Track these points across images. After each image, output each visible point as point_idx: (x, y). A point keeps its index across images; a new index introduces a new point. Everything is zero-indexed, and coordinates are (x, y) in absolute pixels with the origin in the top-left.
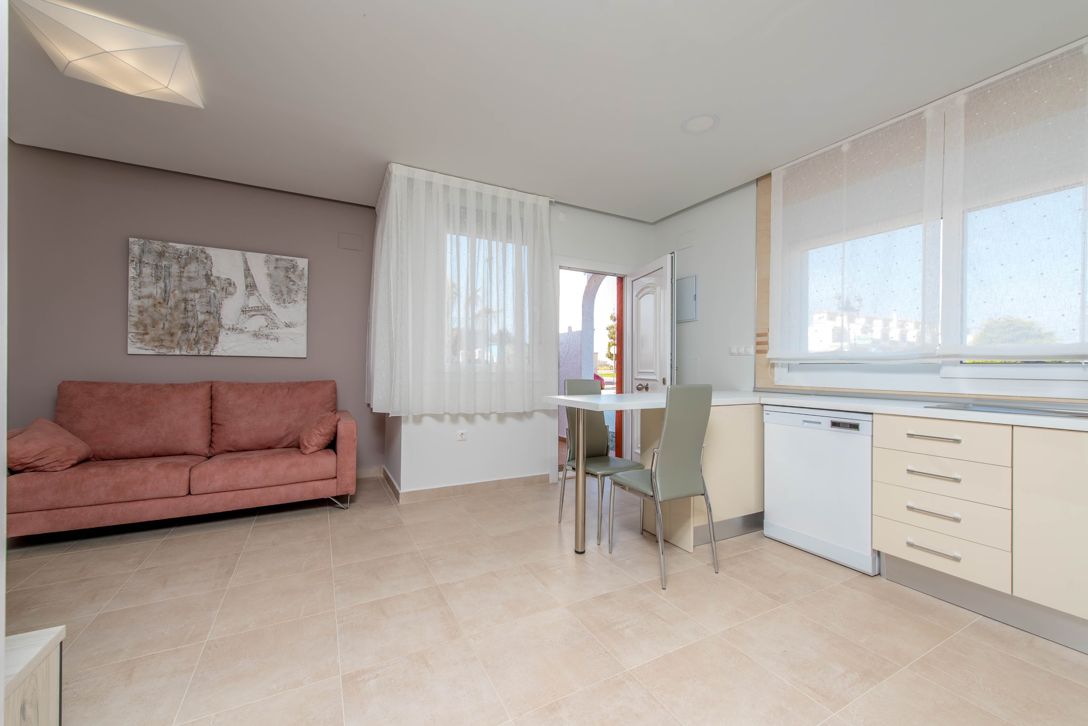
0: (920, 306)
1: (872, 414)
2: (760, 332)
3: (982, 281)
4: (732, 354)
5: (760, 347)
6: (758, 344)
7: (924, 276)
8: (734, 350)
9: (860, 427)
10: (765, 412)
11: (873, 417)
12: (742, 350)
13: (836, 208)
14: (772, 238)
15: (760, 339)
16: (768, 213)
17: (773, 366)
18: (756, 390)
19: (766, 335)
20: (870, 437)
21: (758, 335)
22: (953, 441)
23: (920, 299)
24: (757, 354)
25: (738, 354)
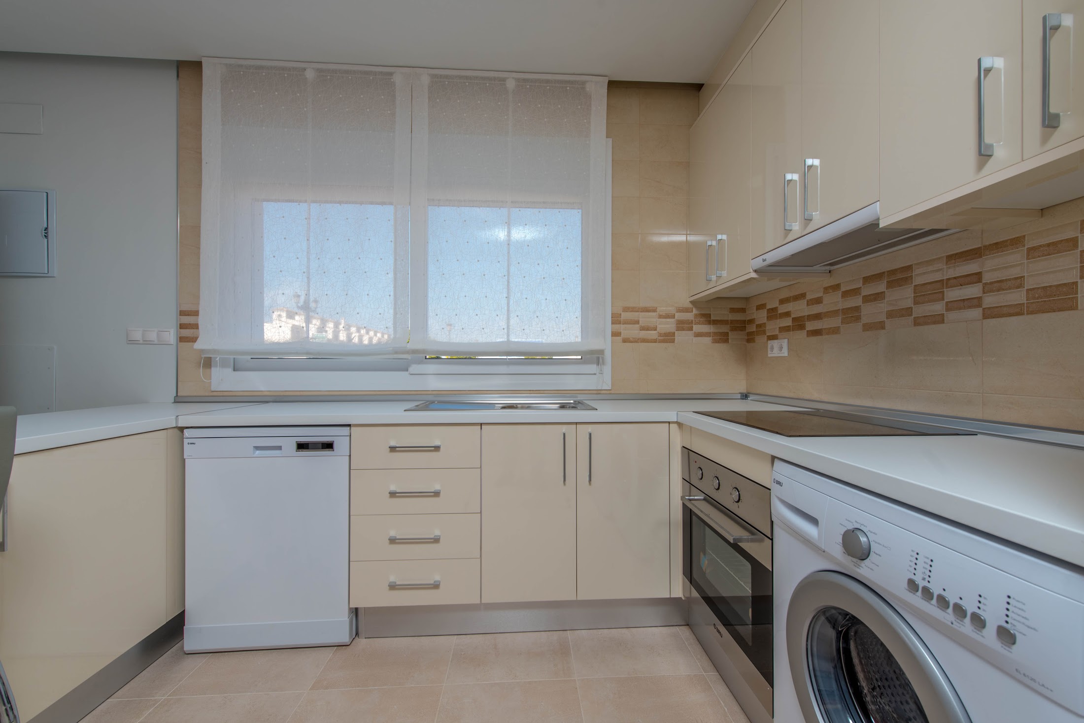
0: (392, 294)
1: (349, 425)
2: (185, 308)
3: (443, 274)
4: (132, 342)
5: (187, 333)
6: (182, 326)
7: (396, 260)
8: (137, 335)
9: (335, 446)
10: (186, 441)
11: (350, 429)
12: (153, 336)
13: (299, 150)
14: (204, 162)
15: (186, 320)
16: (197, 125)
17: (208, 363)
18: (178, 400)
19: (196, 313)
20: (348, 457)
21: (183, 313)
22: (433, 448)
23: (392, 286)
24: (181, 343)
25: (145, 342)
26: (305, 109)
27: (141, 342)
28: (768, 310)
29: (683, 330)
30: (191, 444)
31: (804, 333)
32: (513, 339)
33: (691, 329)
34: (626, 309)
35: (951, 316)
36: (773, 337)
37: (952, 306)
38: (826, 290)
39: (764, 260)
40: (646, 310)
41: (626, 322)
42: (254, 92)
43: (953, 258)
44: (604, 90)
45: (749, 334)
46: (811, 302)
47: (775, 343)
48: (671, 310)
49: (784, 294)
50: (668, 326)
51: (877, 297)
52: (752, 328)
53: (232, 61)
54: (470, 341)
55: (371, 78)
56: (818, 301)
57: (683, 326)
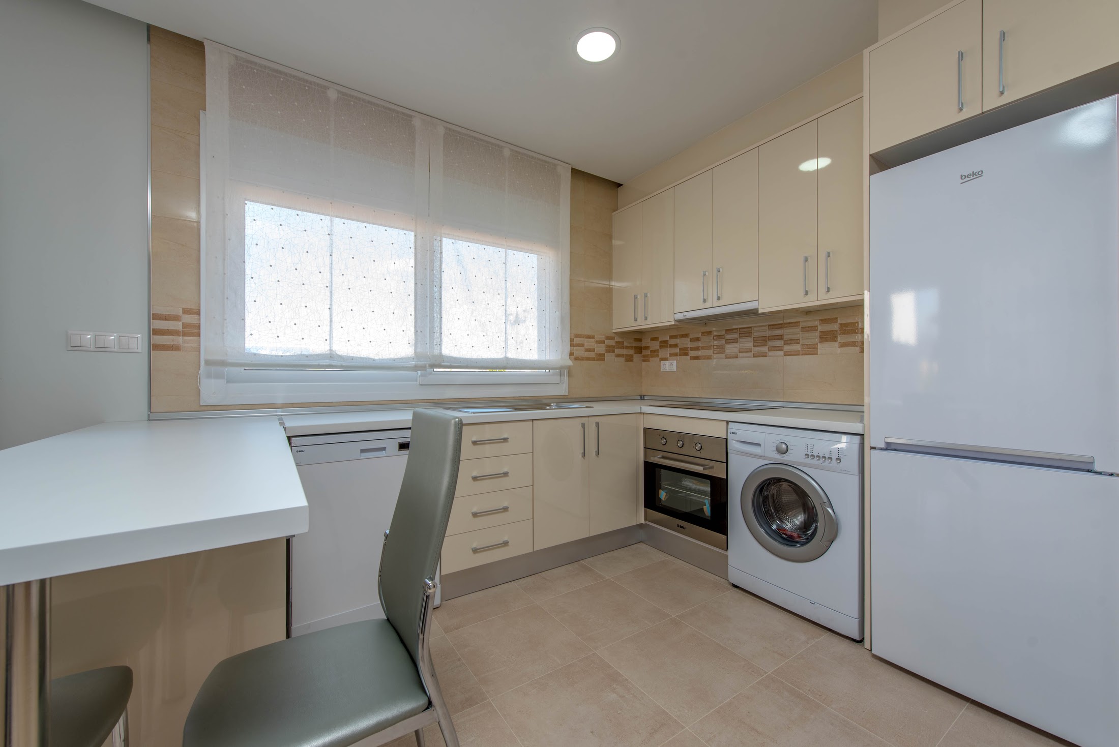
2: (160, 311)
5: (162, 340)
6: (157, 332)
8: (85, 341)
15: (162, 324)
21: (155, 317)
22: (502, 440)
23: (413, 306)
24: (154, 351)
25: (98, 349)
26: (327, 127)
27: (92, 348)
28: (661, 342)
29: (610, 352)
30: (300, 451)
31: (688, 357)
32: (510, 355)
33: (613, 351)
34: (577, 336)
35: (770, 353)
36: (666, 359)
37: (772, 349)
38: (703, 333)
39: (684, 316)
40: (589, 337)
41: (577, 345)
42: (271, 95)
43: (772, 327)
44: (569, 174)
45: (644, 356)
46: (692, 340)
47: (667, 363)
48: (603, 338)
49: (674, 333)
50: (601, 349)
51: (734, 341)
52: (645, 352)
53: (243, 55)
54: (479, 357)
55: (393, 115)
56: (698, 339)
57: (610, 349)
